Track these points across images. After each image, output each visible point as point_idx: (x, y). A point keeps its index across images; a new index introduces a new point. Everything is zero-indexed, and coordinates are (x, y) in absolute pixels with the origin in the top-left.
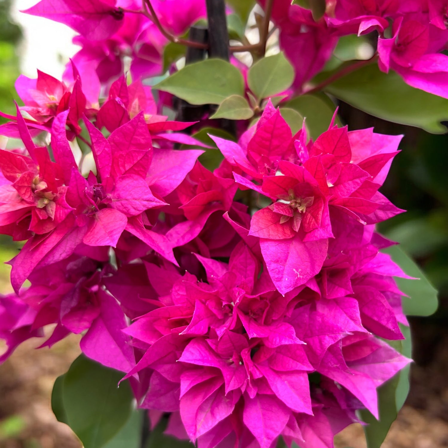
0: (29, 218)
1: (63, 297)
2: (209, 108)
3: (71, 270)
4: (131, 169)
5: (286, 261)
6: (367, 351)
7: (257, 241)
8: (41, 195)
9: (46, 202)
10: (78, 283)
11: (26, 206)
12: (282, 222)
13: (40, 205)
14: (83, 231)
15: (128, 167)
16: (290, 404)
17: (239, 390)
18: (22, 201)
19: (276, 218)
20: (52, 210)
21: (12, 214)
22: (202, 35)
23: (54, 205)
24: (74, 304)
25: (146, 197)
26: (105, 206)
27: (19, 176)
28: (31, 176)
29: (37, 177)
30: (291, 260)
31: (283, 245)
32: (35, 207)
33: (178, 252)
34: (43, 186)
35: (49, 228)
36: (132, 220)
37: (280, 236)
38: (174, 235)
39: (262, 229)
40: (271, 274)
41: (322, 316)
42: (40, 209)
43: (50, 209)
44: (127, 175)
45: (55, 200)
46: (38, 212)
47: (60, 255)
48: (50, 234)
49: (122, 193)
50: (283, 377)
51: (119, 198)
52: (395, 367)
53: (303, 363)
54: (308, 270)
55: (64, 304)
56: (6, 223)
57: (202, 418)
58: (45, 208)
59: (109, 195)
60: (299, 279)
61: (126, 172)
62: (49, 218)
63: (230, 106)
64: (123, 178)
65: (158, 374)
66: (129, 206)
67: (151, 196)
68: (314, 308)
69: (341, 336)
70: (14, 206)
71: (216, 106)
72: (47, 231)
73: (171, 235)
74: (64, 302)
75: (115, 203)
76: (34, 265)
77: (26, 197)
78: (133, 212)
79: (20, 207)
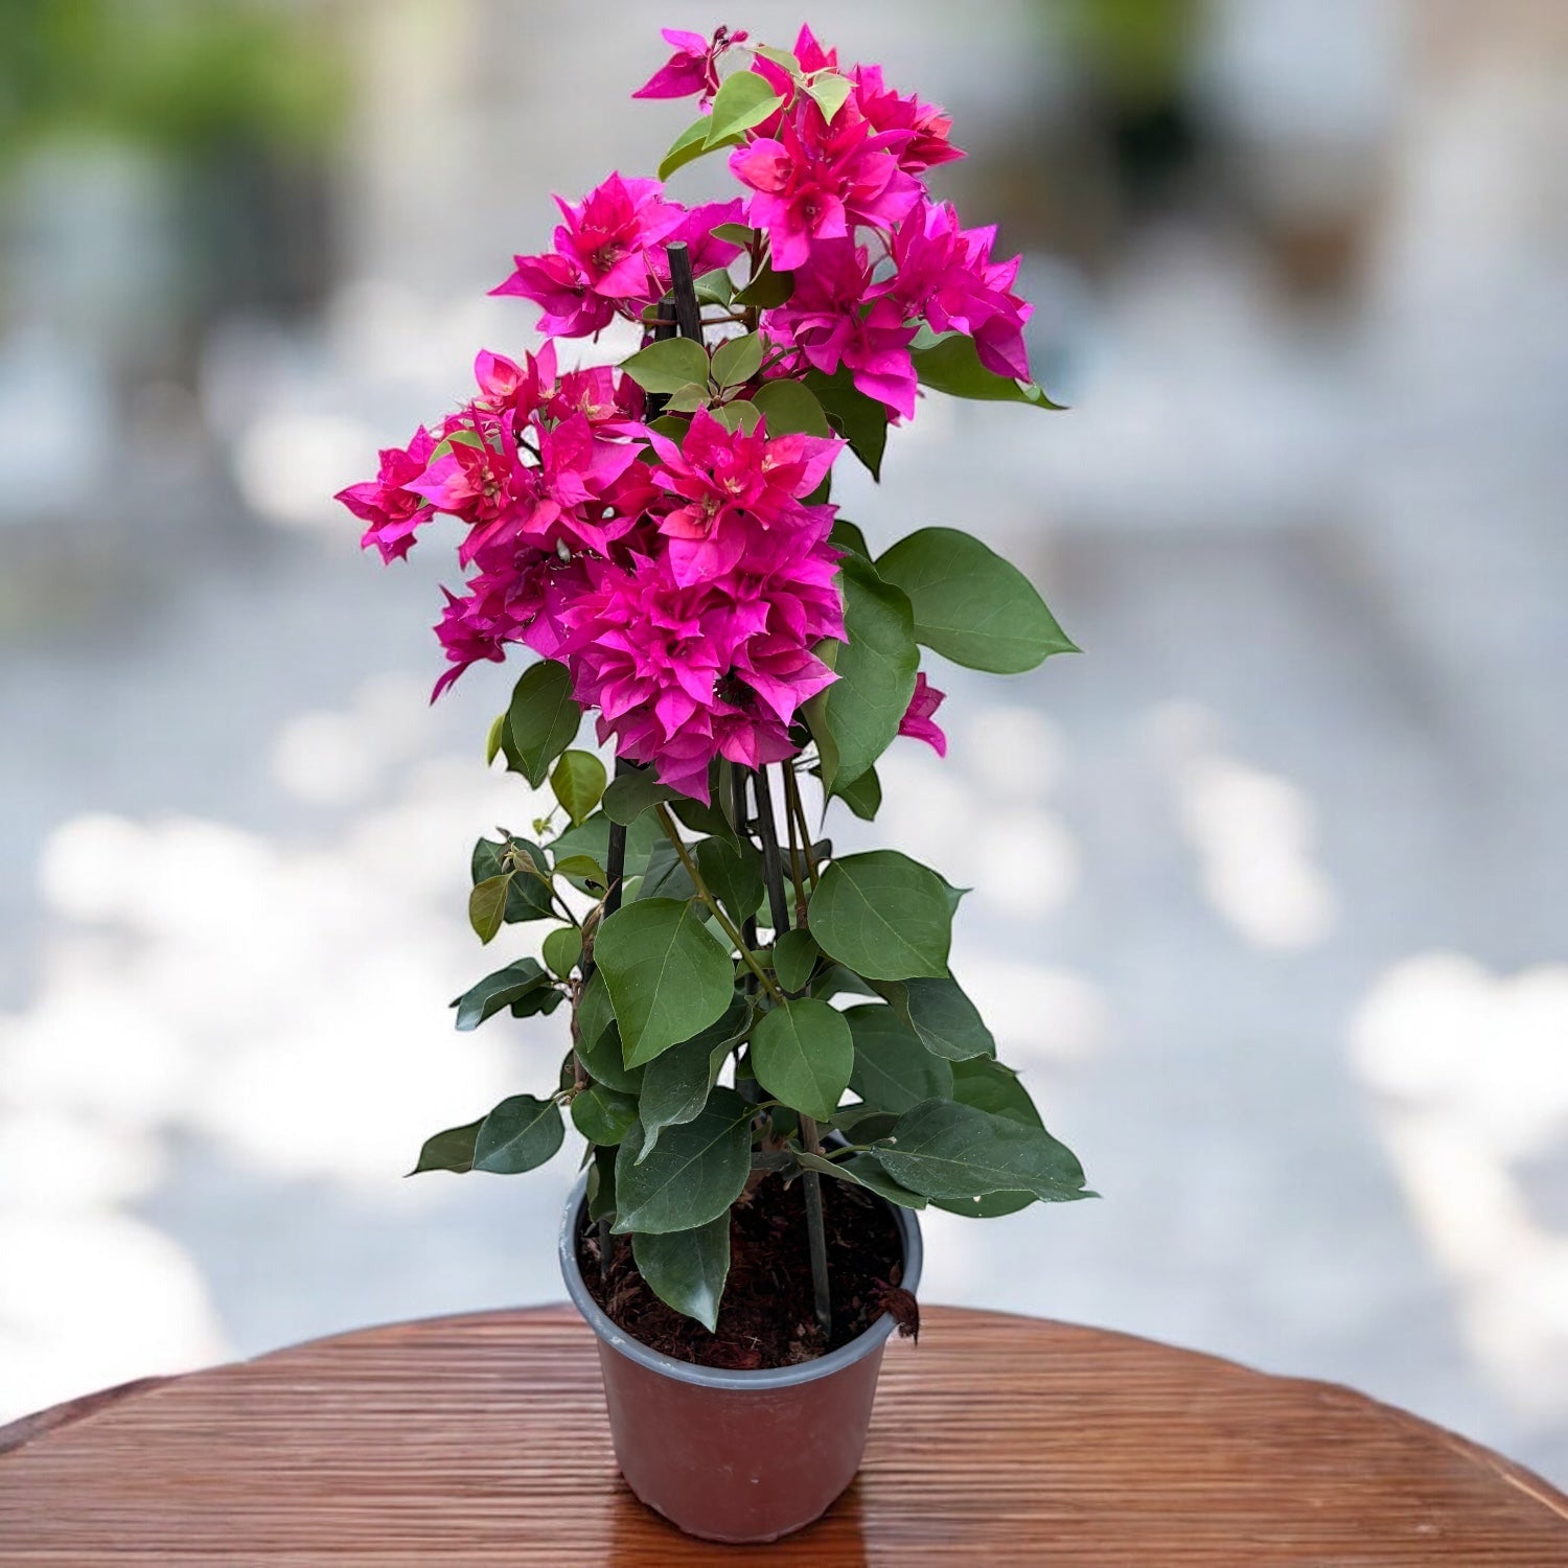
0: (477, 505)
1: (509, 585)
2: (664, 398)
3: (519, 559)
4: (569, 464)
5: (693, 558)
6: (797, 665)
7: (666, 538)
8: (488, 484)
9: (493, 490)
10: (524, 573)
11: (476, 493)
12: (696, 522)
13: (487, 493)
14: (524, 519)
15: (566, 461)
16: (694, 695)
17: (651, 678)
18: (472, 489)
19: (691, 519)
20: (498, 498)
21: (463, 500)
22: (670, 310)
23: (499, 493)
24: (519, 592)
25: (579, 491)
26: (546, 497)
27: (471, 465)
28: (481, 467)
29: (487, 467)
30: (698, 559)
31: (693, 546)
32: (483, 495)
33: (613, 546)
34: (490, 476)
35: (495, 514)
36: (566, 511)
37: (691, 536)
38: (612, 530)
39: (673, 528)
40: (674, 569)
41: (738, 617)
42: (488, 497)
43: (495, 497)
44: (565, 469)
45: (501, 489)
46: (485, 499)
47: (502, 540)
48: (496, 519)
49: (562, 488)
50: (696, 673)
51: (558, 491)
52: (824, 682)
53: (713, 660)
54: (714, 569)
55: (510, 591)
56: (459, 507)
57: (619, 703)
58: (492, 496)
59: (549, 488)
60: (702, 577)
61: (566, 466)
62: (495, 505)
63: (685, 396)
64: (562, 472)
65: (586, 662)
66: (565, 499)
67: (584, 491)
68: (732, 611)
69: (747, 637)
70: (465, 492)
71: (671, 395)
72: (493, 517)
73: (609, 529)
74: (509, 590)
75: (555, 495)
76: (479, 547)
77: (475, 486)
78: (568, 504)
79: (470, 494)
